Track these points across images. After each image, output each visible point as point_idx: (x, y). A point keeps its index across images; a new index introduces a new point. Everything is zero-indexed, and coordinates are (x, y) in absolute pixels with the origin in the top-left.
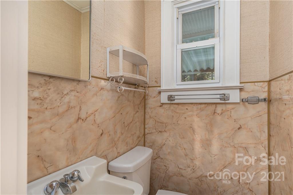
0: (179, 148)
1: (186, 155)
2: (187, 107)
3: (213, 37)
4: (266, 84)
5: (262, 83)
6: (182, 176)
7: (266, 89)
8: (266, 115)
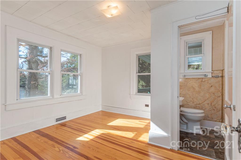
0: (187, 95)
1: (190, 97)
2: (190, 79)
3: (201, 54)
4: (221, 71)
5: (220, 71)
6: (188, 105)
7: (221, 73)
8: (221, 82)
